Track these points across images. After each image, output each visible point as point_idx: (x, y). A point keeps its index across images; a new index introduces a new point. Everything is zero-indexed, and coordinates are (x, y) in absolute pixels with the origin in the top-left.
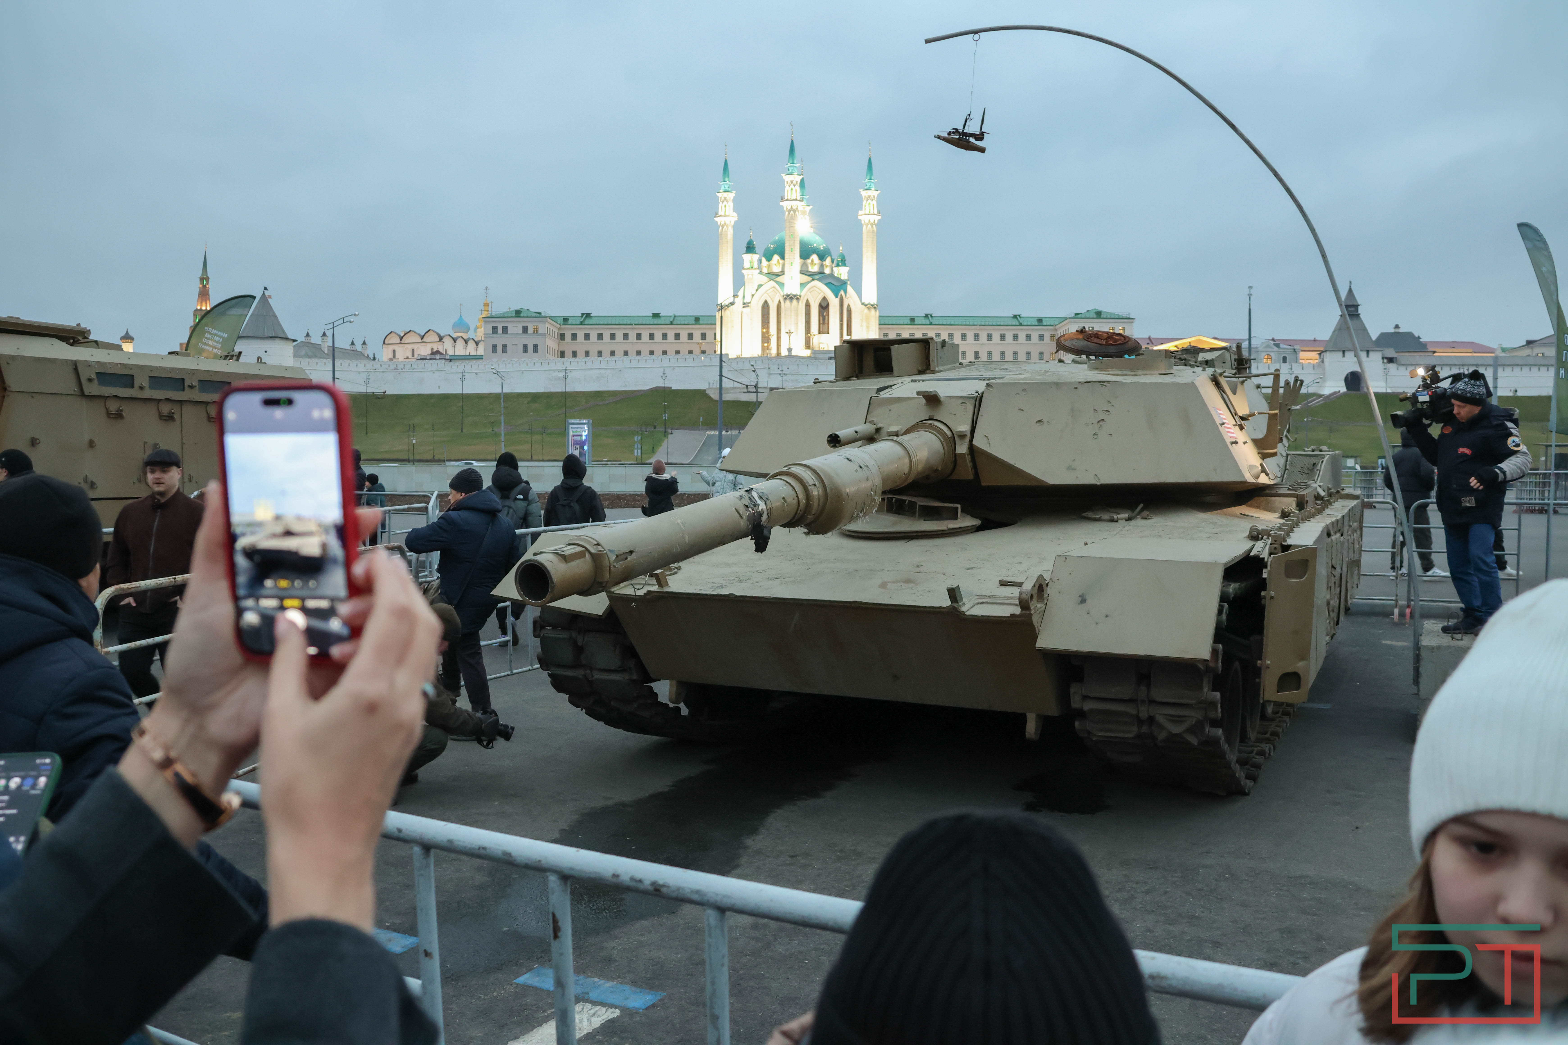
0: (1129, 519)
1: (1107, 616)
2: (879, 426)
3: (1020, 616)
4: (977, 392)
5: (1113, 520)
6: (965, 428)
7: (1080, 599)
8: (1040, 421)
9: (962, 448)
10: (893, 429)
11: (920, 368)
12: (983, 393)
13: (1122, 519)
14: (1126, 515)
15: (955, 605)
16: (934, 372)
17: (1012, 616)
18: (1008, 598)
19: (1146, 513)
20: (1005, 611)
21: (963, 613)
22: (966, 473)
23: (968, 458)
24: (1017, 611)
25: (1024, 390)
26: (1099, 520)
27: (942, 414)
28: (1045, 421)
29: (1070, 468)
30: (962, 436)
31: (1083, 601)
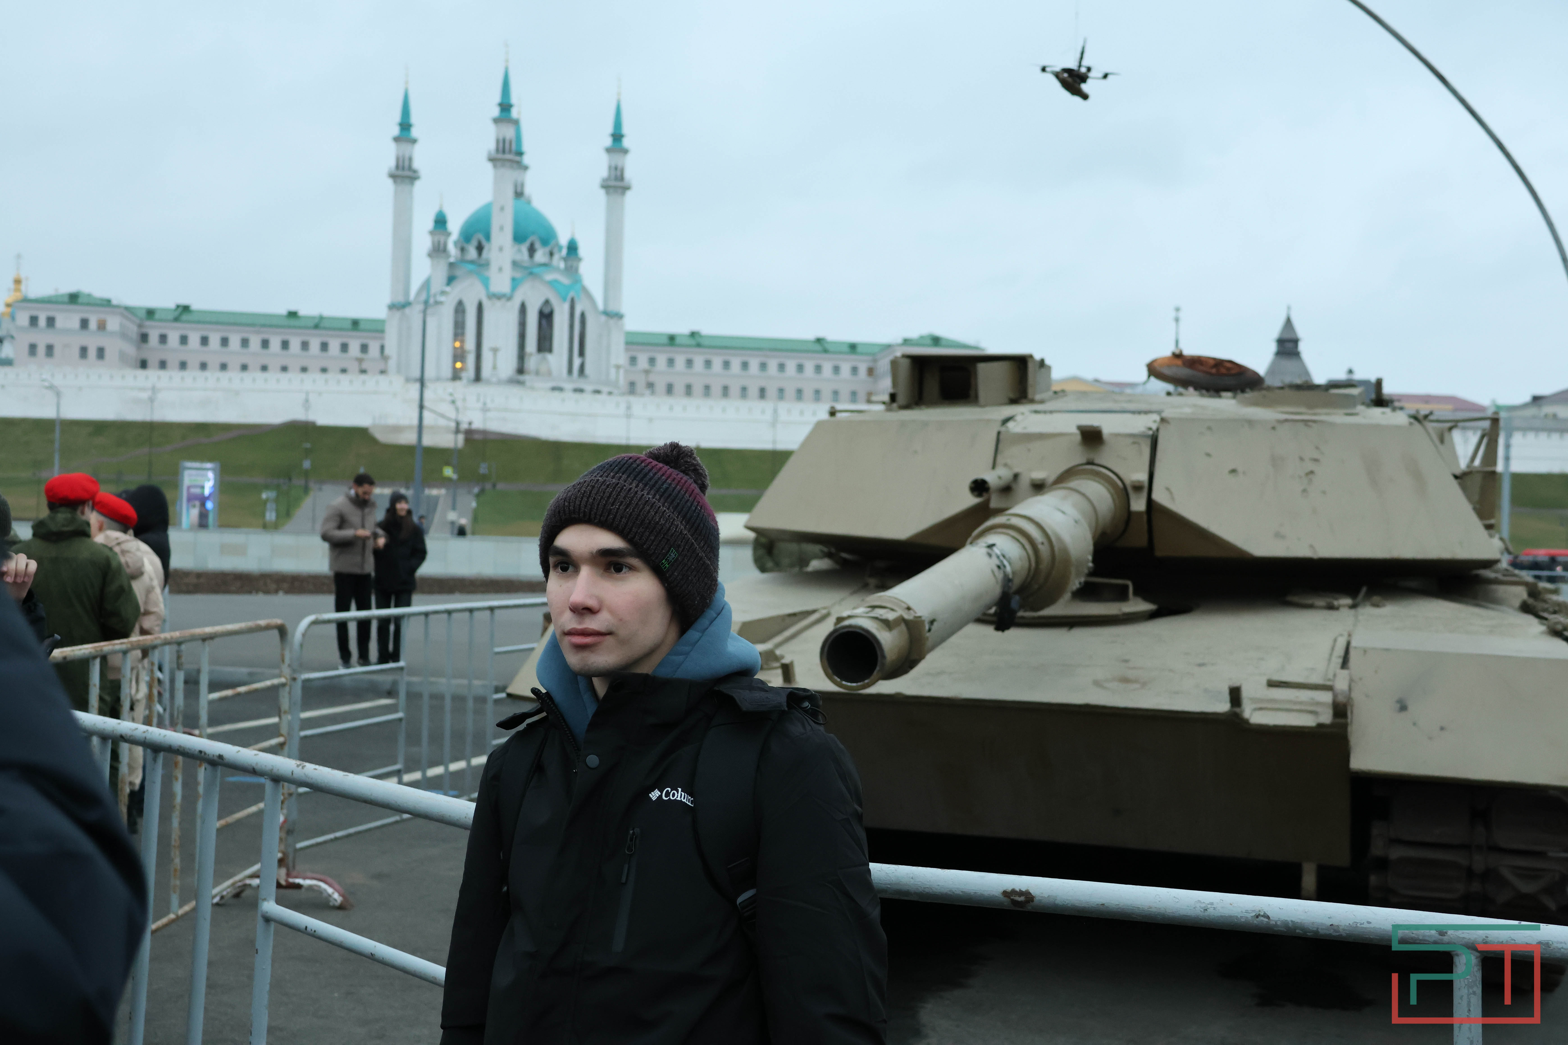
0: (1353, 606)
1: (1442, 729)
2: (1017, 470)
3: (1332, 725)
4: (1150, 429)
5: (1331, 607)
6: (1143, 477)
7: (1398, 705)
8: (1233, 471)
9: (1139, 505)
10: (1038, 475)
11: (1012, 396)
12: (1158, 430)
13: (1344, 606)
14: (1348, 601)
15: (1237, 710)
16: (1032, 401)
17: (1320, 726)
18: (1295, 703)
19: (1376, 599)
20: (1307, 721)
21: (1247, 722)
22: (1138, 539)
23: (1145, 517)
24: (1326, 717)
25: (1209, 428)
26: (1311, 607)
27: (1107, 457)
28: (1240, 469)
29: (1278, 535)
30: (1138, 488)
31: (1403, 708)
